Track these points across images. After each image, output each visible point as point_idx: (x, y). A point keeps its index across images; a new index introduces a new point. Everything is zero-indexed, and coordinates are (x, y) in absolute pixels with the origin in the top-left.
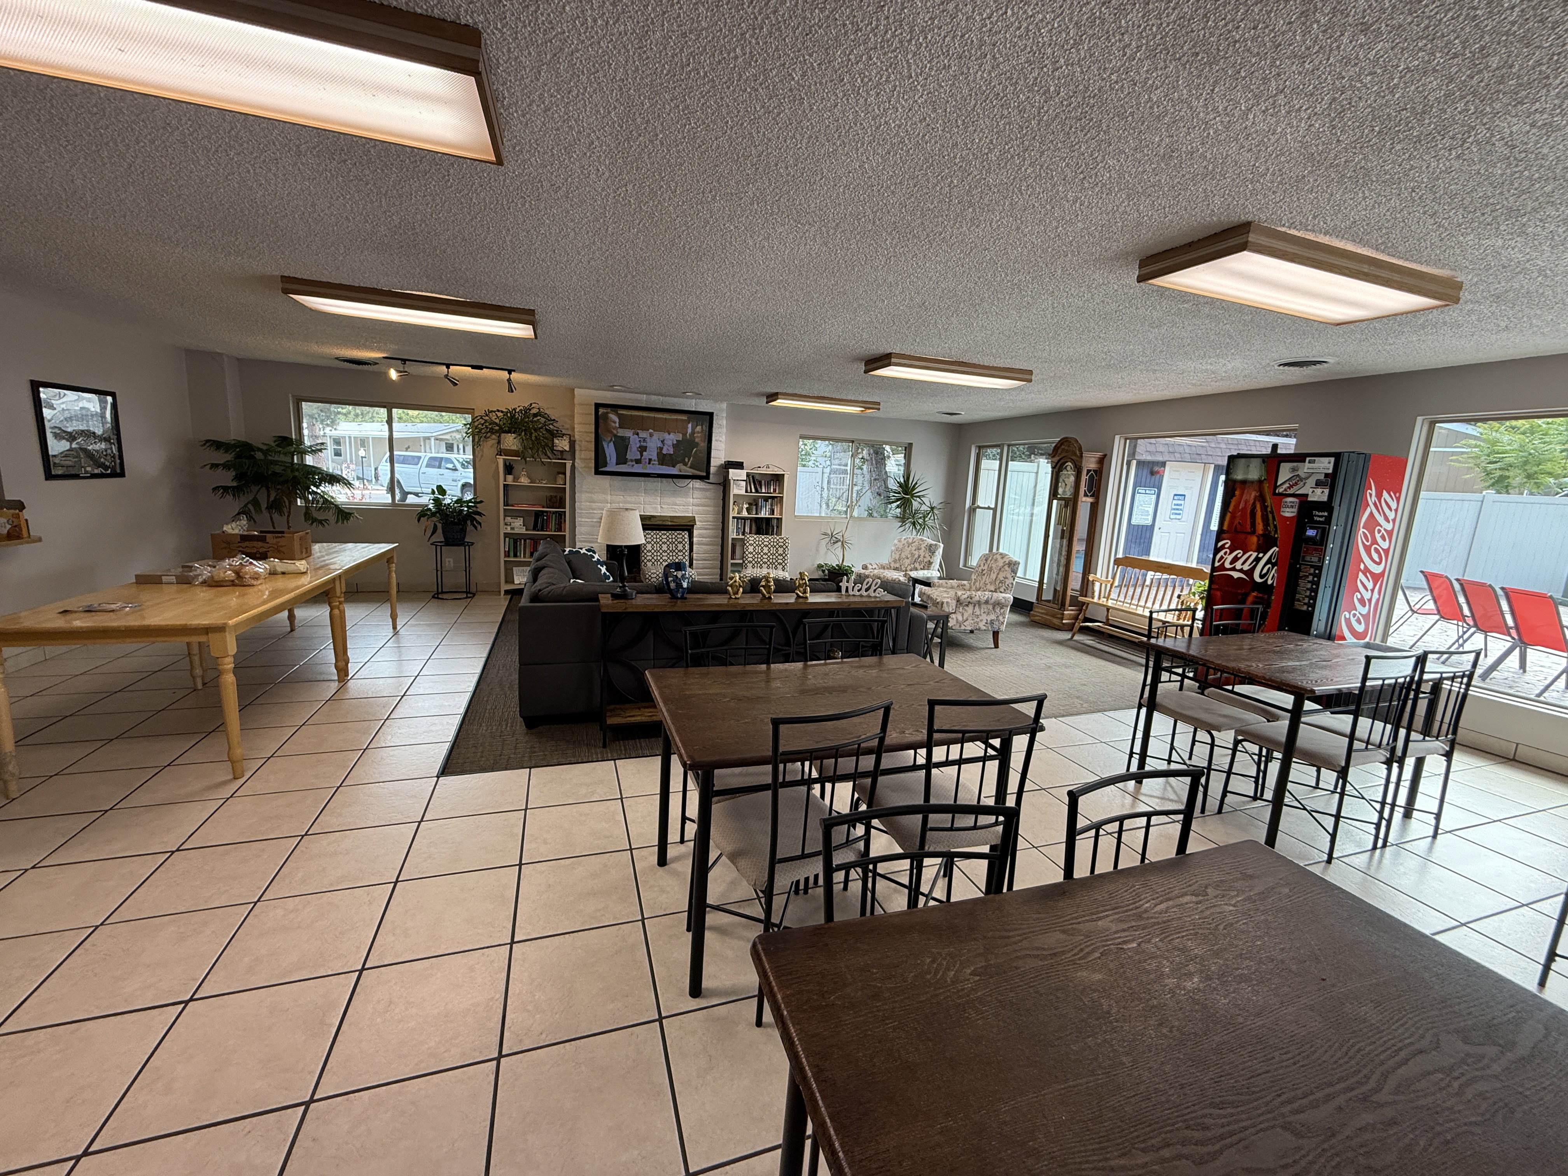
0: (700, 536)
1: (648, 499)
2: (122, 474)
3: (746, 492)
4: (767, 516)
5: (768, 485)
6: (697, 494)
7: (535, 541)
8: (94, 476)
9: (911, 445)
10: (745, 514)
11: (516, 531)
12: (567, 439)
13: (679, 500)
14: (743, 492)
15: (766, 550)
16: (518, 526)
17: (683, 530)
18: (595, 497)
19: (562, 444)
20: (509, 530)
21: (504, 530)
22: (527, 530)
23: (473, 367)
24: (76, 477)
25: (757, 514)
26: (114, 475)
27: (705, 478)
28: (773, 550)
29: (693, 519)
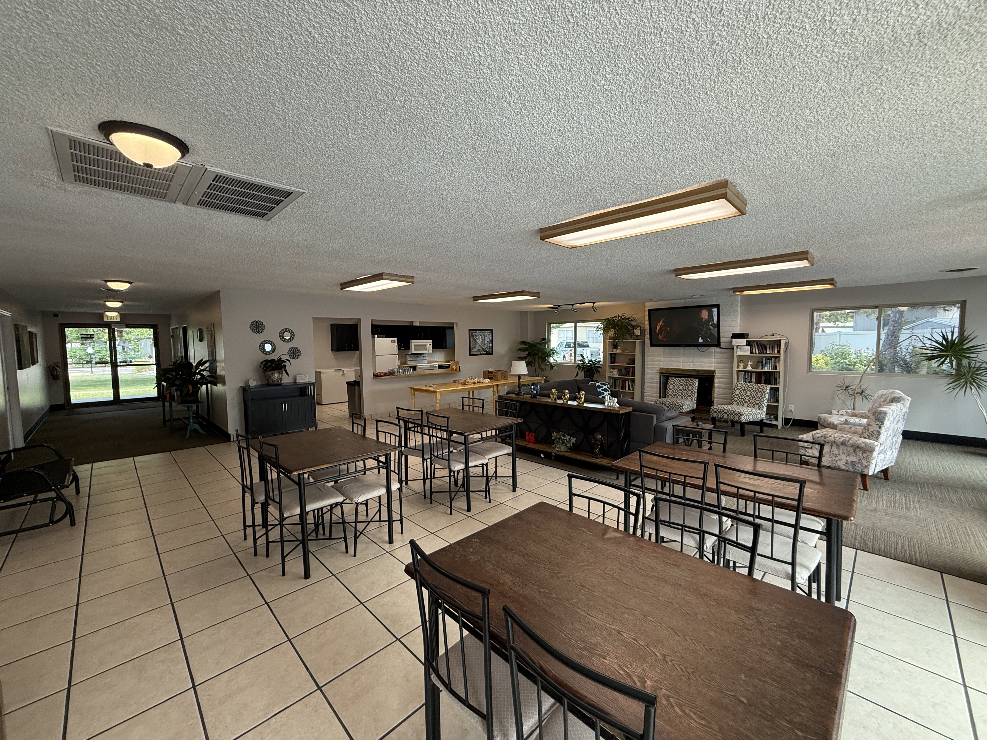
0: (720, 383)
1: (685, 359)
2: (492, 354)
3: (751, 353)
4: (771, 370)
5: (773, 348)
6: (717, 355)
7: (624, 381)
8: (483, 354)
9: (965, 301)
10: (749, 368)
11: (614, 376)
12: (639, 329)
13: (705, 360)
14: (748, 353)
15: (749, 393)
16: (615, 373)
17: (695, 378)
18: (655, 358)
19: (637, 332)
20: (611, 375)
21: (608, 375)
22: (619, 375)
23: (580, 304)
24: (477, 355)
25: (762, 369)
26: (489, 354)
27: (718, 345)
28: (754, 394)
29: (714, 371)
